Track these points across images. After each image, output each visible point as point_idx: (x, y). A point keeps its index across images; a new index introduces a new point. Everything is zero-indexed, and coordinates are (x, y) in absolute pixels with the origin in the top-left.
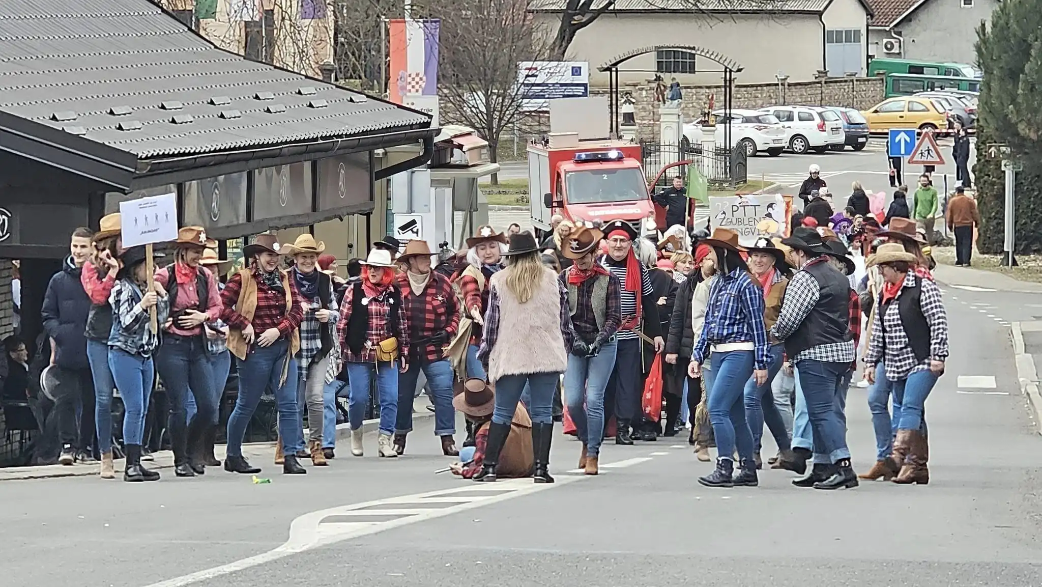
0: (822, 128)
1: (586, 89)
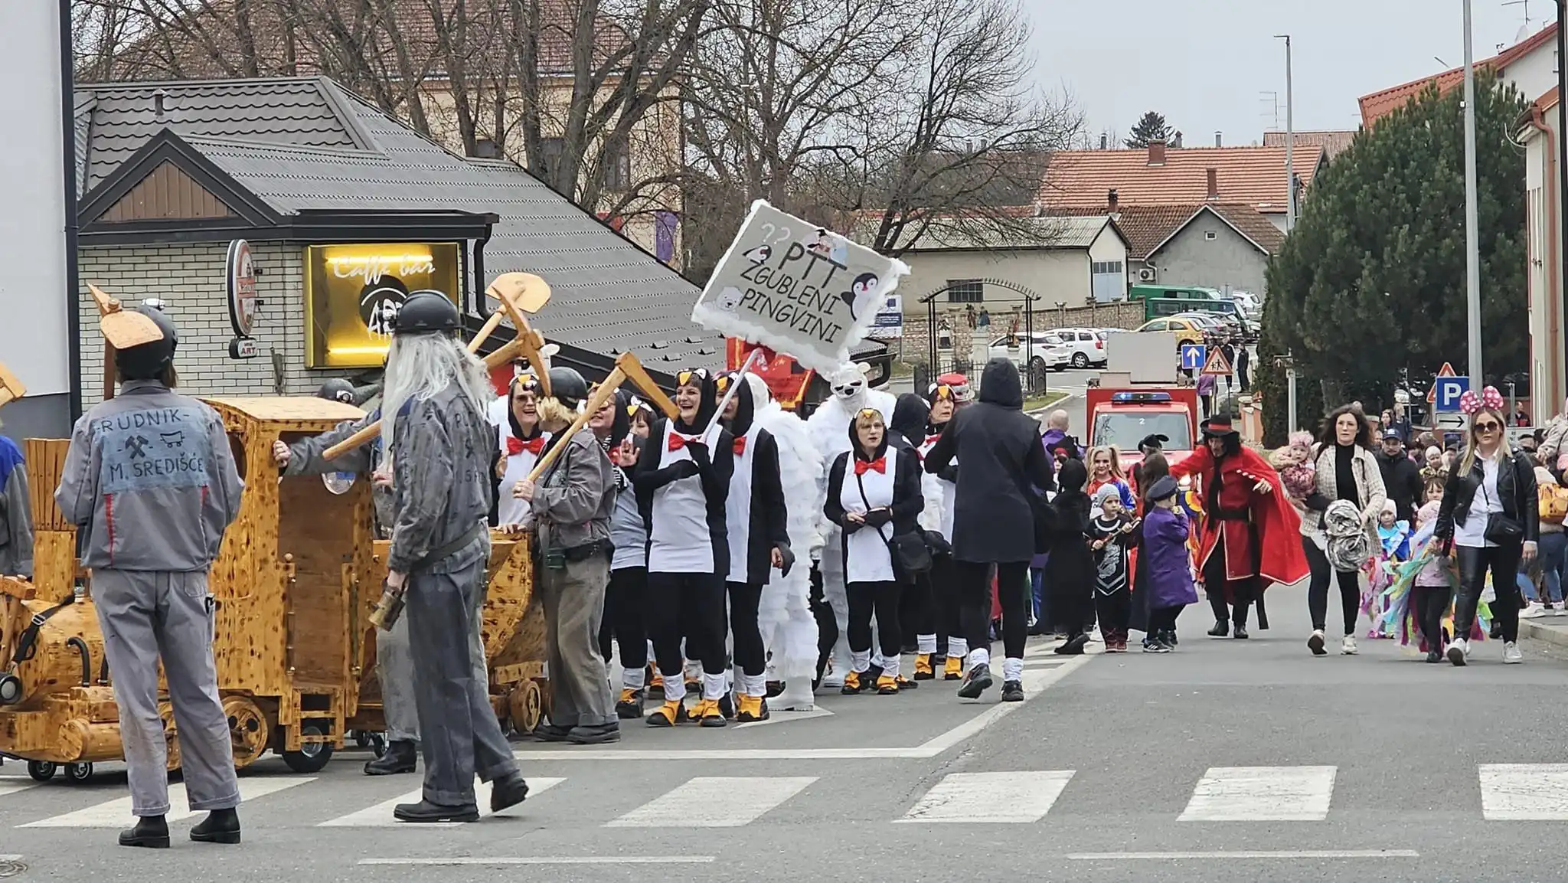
0: (1098, 346)
1: (898, 318)
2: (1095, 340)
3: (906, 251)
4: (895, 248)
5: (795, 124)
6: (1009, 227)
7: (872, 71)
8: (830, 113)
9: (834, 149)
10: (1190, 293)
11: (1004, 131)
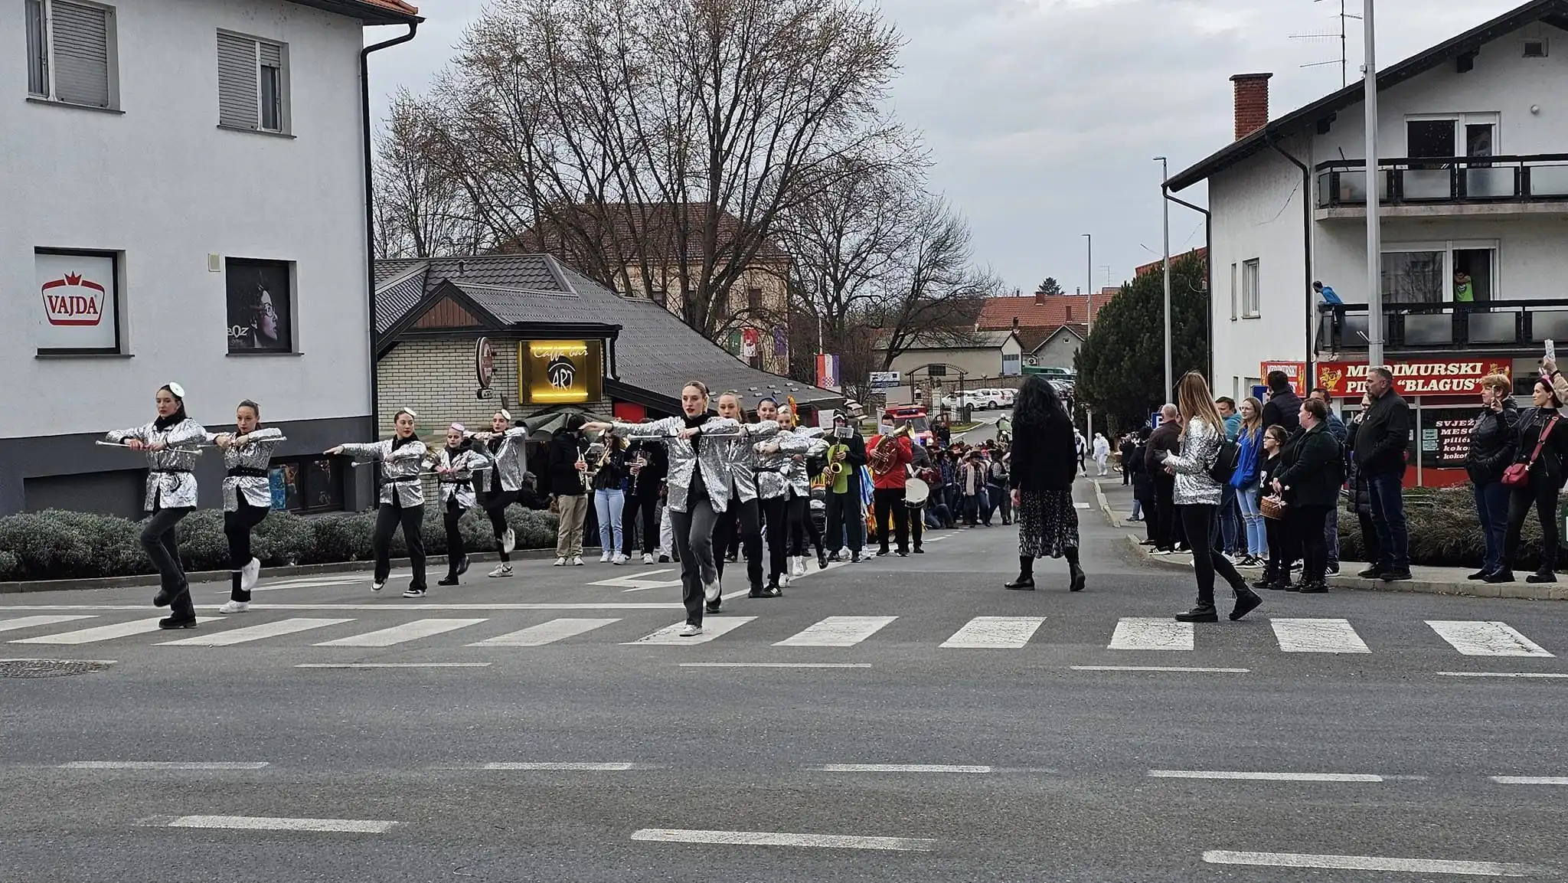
0: (1003, 398)
1: (899, 383)
2: (1001, 394)
3: (906, 349)
4: (900, 347)
5: (849, 284)
6: (959, 337)
7: (889, 257)
8: (868, 278)
9: (870, 297)
10: (1054, 370)
11: (957, 287)
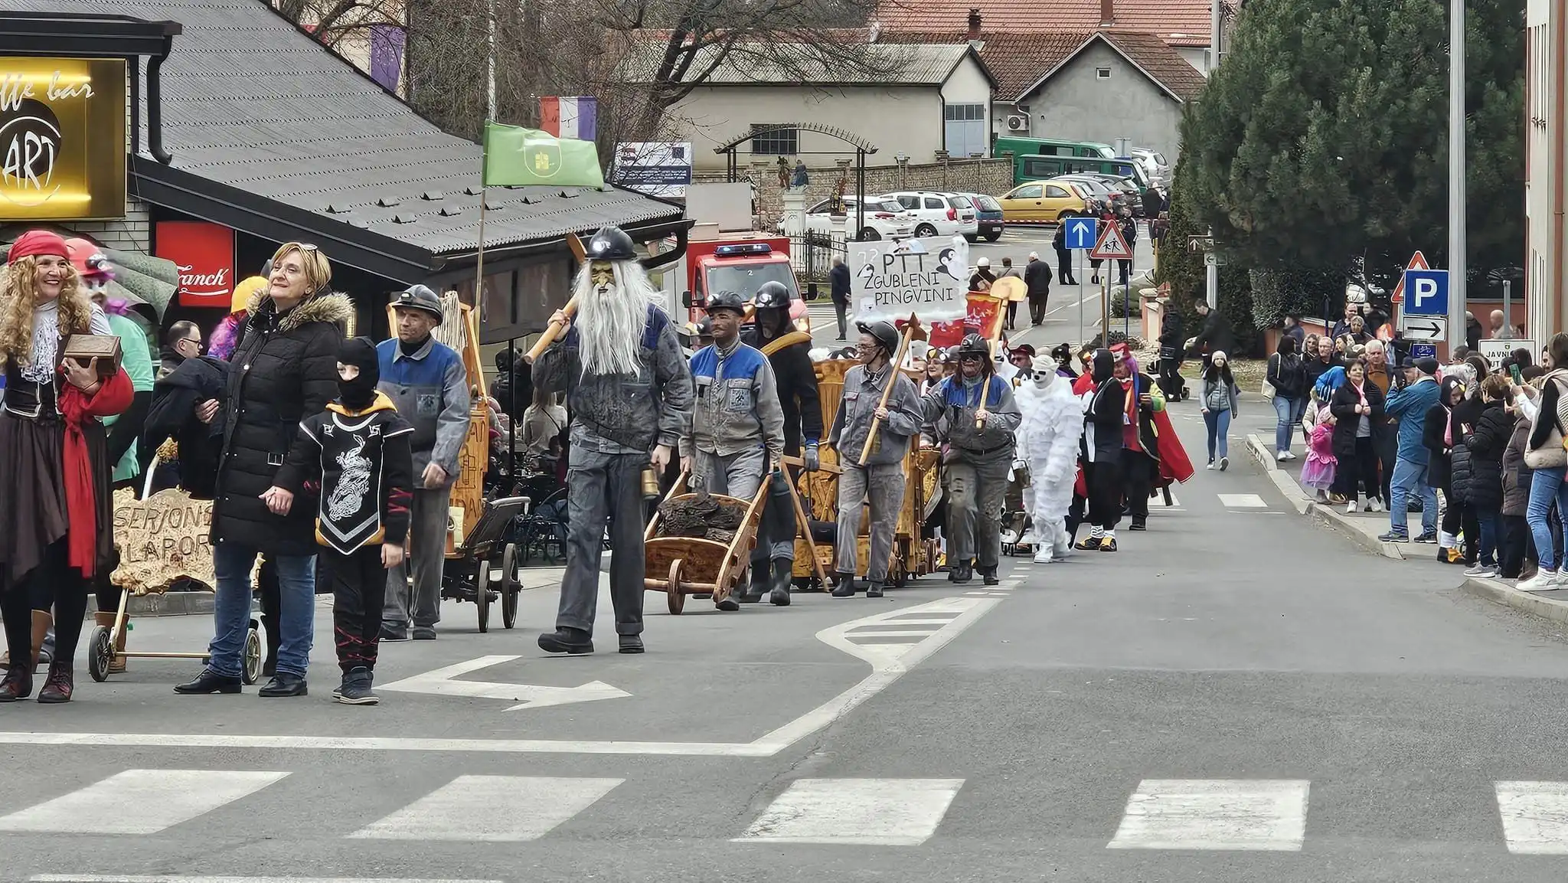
0: (952, 216)
1: (689, 173)
2: (947, 208)
3: (698, 84)
4: (685, 79)
6: (836, 55)
10: (1074, 149)
